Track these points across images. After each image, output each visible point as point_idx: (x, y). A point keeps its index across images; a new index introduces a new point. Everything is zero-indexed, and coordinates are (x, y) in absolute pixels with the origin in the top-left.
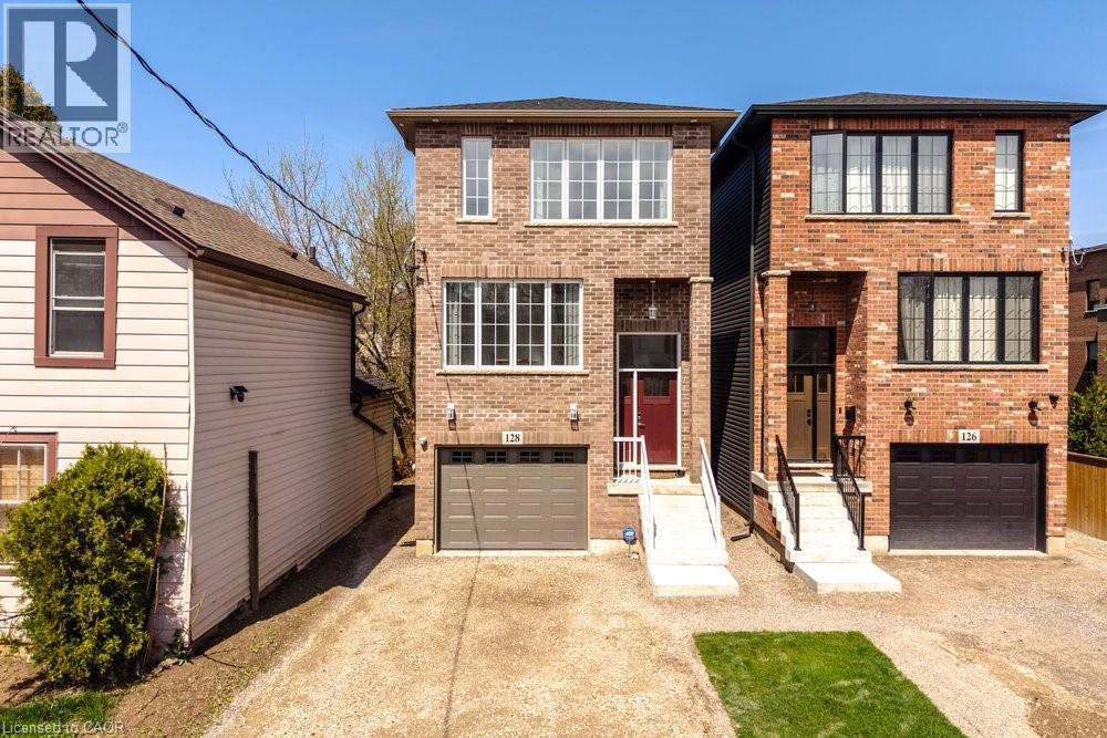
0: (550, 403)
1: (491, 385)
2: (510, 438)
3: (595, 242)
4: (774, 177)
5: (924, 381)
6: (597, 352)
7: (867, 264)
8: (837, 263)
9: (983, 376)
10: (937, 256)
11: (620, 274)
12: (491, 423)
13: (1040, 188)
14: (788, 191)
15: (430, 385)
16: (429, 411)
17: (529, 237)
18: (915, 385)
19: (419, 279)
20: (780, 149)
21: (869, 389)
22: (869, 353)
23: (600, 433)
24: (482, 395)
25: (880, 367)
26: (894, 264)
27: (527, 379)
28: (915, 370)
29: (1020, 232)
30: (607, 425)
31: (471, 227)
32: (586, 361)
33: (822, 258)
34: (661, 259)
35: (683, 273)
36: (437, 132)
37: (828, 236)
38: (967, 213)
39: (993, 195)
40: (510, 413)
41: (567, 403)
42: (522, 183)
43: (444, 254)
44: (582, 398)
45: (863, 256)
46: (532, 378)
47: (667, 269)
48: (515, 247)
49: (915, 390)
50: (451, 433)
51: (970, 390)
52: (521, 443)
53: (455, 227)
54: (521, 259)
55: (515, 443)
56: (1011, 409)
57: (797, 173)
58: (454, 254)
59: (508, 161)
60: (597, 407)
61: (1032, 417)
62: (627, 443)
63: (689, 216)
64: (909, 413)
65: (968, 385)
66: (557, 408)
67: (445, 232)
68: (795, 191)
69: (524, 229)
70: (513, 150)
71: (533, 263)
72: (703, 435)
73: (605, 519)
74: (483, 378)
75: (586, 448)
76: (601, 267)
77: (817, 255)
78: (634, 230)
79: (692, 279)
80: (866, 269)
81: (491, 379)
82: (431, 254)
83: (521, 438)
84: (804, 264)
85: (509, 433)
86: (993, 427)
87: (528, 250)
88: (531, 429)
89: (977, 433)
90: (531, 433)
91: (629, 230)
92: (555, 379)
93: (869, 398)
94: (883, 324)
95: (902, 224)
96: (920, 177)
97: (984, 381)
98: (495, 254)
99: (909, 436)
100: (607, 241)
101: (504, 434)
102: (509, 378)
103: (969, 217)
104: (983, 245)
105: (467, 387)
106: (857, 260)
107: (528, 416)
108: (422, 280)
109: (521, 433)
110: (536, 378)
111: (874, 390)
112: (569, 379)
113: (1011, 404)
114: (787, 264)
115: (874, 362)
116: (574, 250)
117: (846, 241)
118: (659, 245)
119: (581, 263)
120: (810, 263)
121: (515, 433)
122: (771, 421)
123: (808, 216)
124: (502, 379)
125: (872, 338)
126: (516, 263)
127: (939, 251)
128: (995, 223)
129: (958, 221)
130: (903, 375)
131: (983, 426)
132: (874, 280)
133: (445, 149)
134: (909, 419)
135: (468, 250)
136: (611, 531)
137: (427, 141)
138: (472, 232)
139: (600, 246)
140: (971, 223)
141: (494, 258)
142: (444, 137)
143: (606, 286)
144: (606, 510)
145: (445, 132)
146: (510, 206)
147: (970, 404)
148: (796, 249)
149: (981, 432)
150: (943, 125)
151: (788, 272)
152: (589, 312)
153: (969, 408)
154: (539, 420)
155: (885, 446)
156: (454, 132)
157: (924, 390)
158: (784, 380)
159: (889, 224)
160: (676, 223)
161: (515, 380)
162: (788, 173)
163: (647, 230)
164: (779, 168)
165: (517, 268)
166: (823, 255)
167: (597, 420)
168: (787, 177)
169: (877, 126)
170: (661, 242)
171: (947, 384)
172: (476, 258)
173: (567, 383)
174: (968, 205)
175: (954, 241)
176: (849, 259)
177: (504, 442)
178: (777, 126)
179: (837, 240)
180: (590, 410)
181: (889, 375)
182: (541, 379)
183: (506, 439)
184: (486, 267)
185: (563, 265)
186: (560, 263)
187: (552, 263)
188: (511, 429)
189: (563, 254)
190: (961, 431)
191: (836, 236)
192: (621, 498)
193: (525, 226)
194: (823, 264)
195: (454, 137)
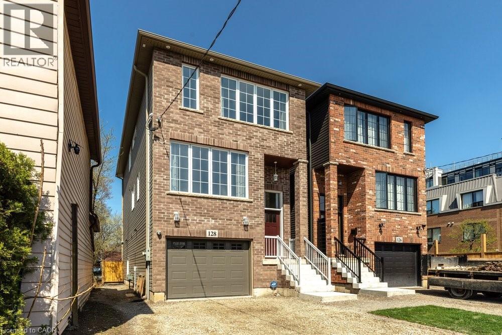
0: (232, 216)
1: (200, 203)
2: (211, 234)
3: (255, 134)
4: (331, 120)
5: (385, 216)
6: (256, 190)
7: (365, 165)
8: (355, 163)
9: (403, 216)
10: (388, 165)
11: (267, 152)
12: (200, 225)
13: (417, 145)
14: (337, 128)
15: (162, 200)
16: (162, 215)
17: (221, 125)
18: (382, 218)
19: (155, 137)
20: (333, 108)
21: (367, 218)
22: (367, 203)
23: (258, 233)
24: (195, 208)
25: (370, 209)
26: (374, 167)
27: (220, 202)
28: (382, 211)
29: (412, 161)
30: (261, 229)
31: (188, 113)
32: (250, 195)
33: (349, 160)
34: (286, 148)
35: (295, 157)
36: (167, 55)
37: (352, 150)
38: (396, 150)
39: (404, 145)
40: (211, 219)
41: (242, 216)
42: (217, 95)
43: (172, 125)
44: (249, 214)
45: (364, 161)
46: (222, 201)
47: (288, 154)
48: (214, 129)
49: (382, 220)
50: (176, 229)
51: (399, 221)
52: (217, 236)
53: (178, 111)
54: (216, 135)
55: (213, 237)
56: (411, 229)
57: (340, 120)
58: (178, 126)
59: (209, 82)
60: (257, 219)
61: (418, 233)
62: (271, 239)
63: (297, 130)
64: (381, 229)
65: (399, 219)
66: (236, 218)
67: (172, 112)
68: (339, 128)
69: (218, 120)
70: (212, 77)
71: (223, 139)
72: (305, 236)
73: (261, 277)
74: (194, 199)
75: (250, 241)
76: (258, 147)
77: (348, 158)
78: (274, 132)
79: (299, 160)
80: (365, 167)
81: (199, 200)
82: (165, 124)
83: (217, 234)
84: (343, 161)
85: (211, 231)
86: (406, 236)
87: (220, 131)
88: (222, 229)
89: (402, 238)
90: (222, 231)
91: (271, 131)
92: (235, 203)
93: (367, 222)
94: (371, 191)
95: (376, 150)
96: (380, 133)
97: (403, 218)
98: (201, 130)
99: (381, 240)
100: (260, 135)
101: (207, 231)
102: (210, 200)
103: (397, 152)
104: (401, 164)
105: (186, 203)
106: (362, 162)
107: (220, 222)
108: (158, 138)
109: (217, 231)
110: (225, 201)
112: (242, 204)
113: (411, 227)
115: (369, 207)
116: (244, 136)
117: (358, 154)
118: (285, 141)
119: (248, 143)
120: (345, 161)
121: (213, 231)
123: (344, 140)
124: (206, 201)
125: (367, 196)
126: (213, 137)
127: (388, 164)
128: (404, 156)
129: (394, 153)
130: (378, 213)
131: (403, 236)
132: (367, 172)
133: (173, 66)
134: (381, 232)
135: (186, 125)
136: (264, 284)
137: (161, 59)
138: (189, 116)
139: (257, 136)
140: (398, 154)
141: (201, 133)
142: (171, 59)
143: (260, 156)
144: (261, 273)
145: (172, 57)
146: (210, 106)
147: (399, 227)
148: (340, 154)
150: (388, 113)
151: (337, 163)
152: (252, 169)
153: (399, 228)
154: (226, 225)
155: (373, 243)
156: (178, 59)
157: (385, 220)
158: (337, 212)
159: (372, 149)
160: (292, 132)
161: (213, 201)
162: (336, 120)
163: (279, 133)
164: (333, 117)
165: (214, 140)
166: (350, 158)
167: (257, 226)
168: (336, 121)
169: (367, 107)
170: (286, 140)
171: (392, 218)
172: (191, 131)
173: (241, 206)
174: (396, 147)
175: (393, 160)
176: (359, 161)
177: (207, 236)
178: (332, 98)
179: (354, 153)
180: (253, 221)
181: (373, 213)
182: (228, 202)
183: (209, 234)
184: (196, 136)
185: (238, 143)
186: (237, 141)
187: (233, 141)
188: (212, 228)
189: (239, 137)
190: (397, 238)
191: (354, 151)
192: (269, 266)
193: (219, 119)
194: (350, 162)
195: (178, 61)
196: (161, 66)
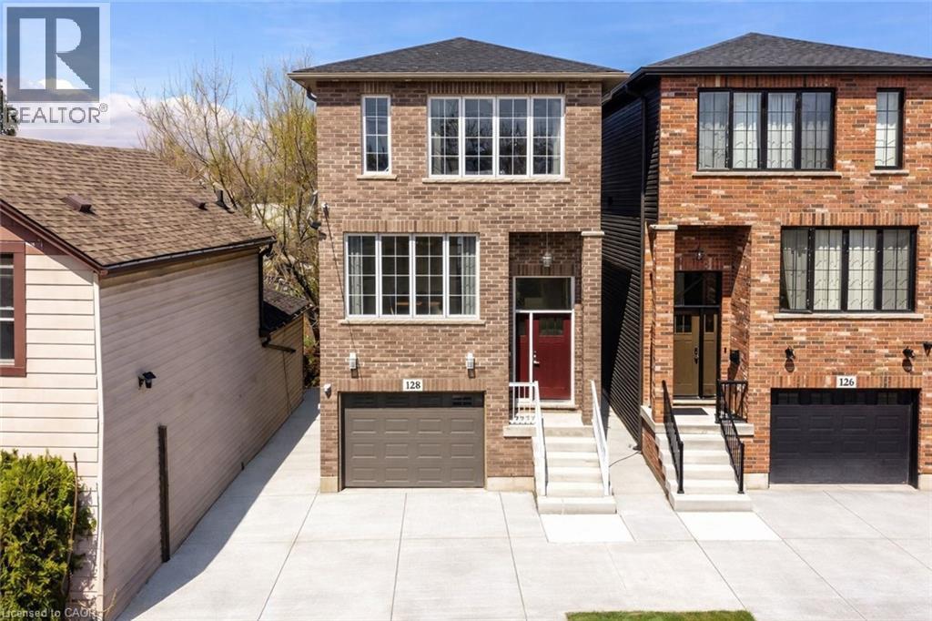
0: (448, 352)
1: (393, 335)
2: (410, 386)
3: (491, 197)
4: (663, 135)
5: (804, 330)
6: (493, 302)
7: (752, 219)
8: (723, 218)
9: (861, 325)
10: (819, 211)
11: (513, 228)
13: (919, 145)
14: (676, 149)
15: (332, 334)
16: (333, 360)
17: (426, 193)
18: (796, 334)
19: (321, 234)
20: (668, 107)
21: (752, 338)
22: (753, 303)
23: (496, 380)
24: (383, 344)
25: (763, 316)
26: (777, 219)
27: (426, 329)
28: (796, 319)
29: (899, 187)
30: (501, 372)
31: (371, 184)
32: (482, 311)
33: (708, 213)
34: (554, 215)
35: (575, 228)
36: (336, 91)
37: (714, 192)
38: (848, 170)
39: (874, 152)
40: (411, 361)
41: (465, 352)
42: (421, 140)
43: (346, 209)
44: (479, 347)
45: (749, 211)
46: (431, 328)
47: (560, 224)
48: (414, 203)
49: (795, 338)
50: (353, 381)
51: (848, 338)
52: (421, 389)
53: (356, 183)
54: (419, 214)
55: (415, 390)
56: (887, 356)
57: (684, 131)
58: (355, 209)
59: (406, 119)
60: (493, 356)
61: (907, 364)
62: (522, 388)
63: (581, 172)
64: (789, 360)
65: (846, 334)
66: (455, 356)
67: (346, 188)
68: (683, 148)
69: (423, 185)
70: (411, 108)
71: (430, 218)
73: (501, 459)
74: (384, 328)
75: (482, 394)
76: (496, 222)
77: (703, 210)
78: (528, 186)
79: (584, 233)
80: (747, 223)
81: (391, 329)
82: (333, 210)
83: (421, 385)
84: (691, 219)
85: (410, 381)
86: (869, 373)
87: (426, 206)
88: (430, 377)
89: (854, 378)
90: (431, 379)
91: (523, 186)
92: (453, 329)
93: (752, 346)
94: (767, 276)
95: (784, 181)
96: (803, 133)
97: (861, 330)
98: (394, 210)
99: (789, 383)
100: (502, 197)
101: (405, 381)
102: (409, 328)
103: (851, 173)
104: (864, 200)
105: (368, 337)
106: (742, 215)
107: (428, 363)
108: (325, 235)
109: (421, 381)
110: (435, 328)
111: (756, 339)
112: (466, 329)
113: (886, 351)
114: (675, 219)
115: (757, 312)
116: (470, 206)
117: (731, 197)
118: (552, 201)
119: (477, 219)
120: (697, 219)
121: (415, 381)
122: (658, 368)
123: (695, 173)
124: (402, 329)
125: (755, 289)
126: (414, 218)
127: (821, 206)
128: (875, 179)
129: (839, 177)
130: (785, 324)
131: (859, 372)
132: (757, 234)
133: (344, 108)
134: (790, 366)
135: (369, 205)
136: (507, 470)
137: (327, 100)
138: (372, 188)
139: (496, 201)
140: (851, 179)
141: (394, 214)
142: (344, 95)
143: (502, 239)
144: (500, 451)
145: (344, 91)
146: (409, 163)
147: (848, 352)
148: (684, 205)
149: (858, 378)
150: (826, 83)
151: (675, 227)
152: (485, 265)
153: (848, 356)
154: (437, 368)
155: (766, 391)
156: (353, 91)
157: (804, 338)
158: (671, 329)
159: (773, 180)
160: (568, 180)
161: (415, 329)
162: (677, 131)
163: (541, 186)
164: (668, 126)
165: (415, 223)
166: (709, 211)
167: (493, 368)
168: (675, 134)
169: (763, 84)
170: (554, 198)
171: (827, 333)
172: (376, 213)
173: (466, 332)
174: (849, 162)
175: (835, 196)
176: (733, 214)
177: (405, 389)
178: (665, 84)
179: (723, 197)
180: (487, 358)
181: (773, 324)
182: (440, 329)
183: (407, 386)
184: (386, 222)
185: (459, 220)
186: (457, 218)
187: (449, 218)
188: (412, 377)
189: (459, 209)
190: (839, 378)
191: (722, 192)
192: (516, 440)
193: (424, 183)
194: (709, 219)
195: (353, 95)
196: (328, 113)
